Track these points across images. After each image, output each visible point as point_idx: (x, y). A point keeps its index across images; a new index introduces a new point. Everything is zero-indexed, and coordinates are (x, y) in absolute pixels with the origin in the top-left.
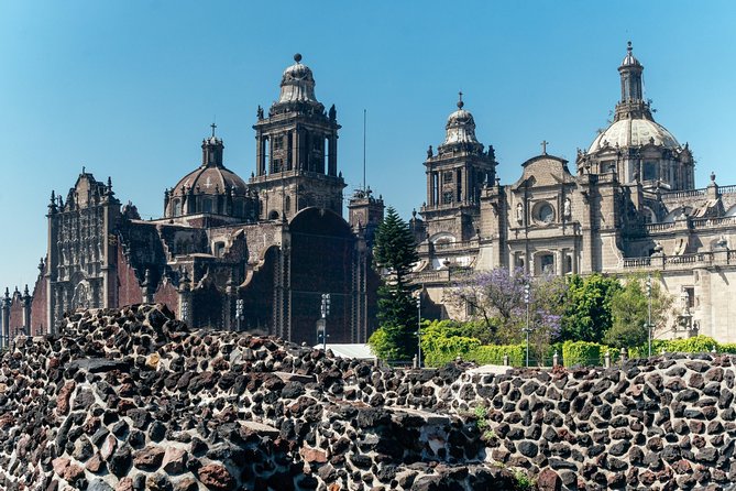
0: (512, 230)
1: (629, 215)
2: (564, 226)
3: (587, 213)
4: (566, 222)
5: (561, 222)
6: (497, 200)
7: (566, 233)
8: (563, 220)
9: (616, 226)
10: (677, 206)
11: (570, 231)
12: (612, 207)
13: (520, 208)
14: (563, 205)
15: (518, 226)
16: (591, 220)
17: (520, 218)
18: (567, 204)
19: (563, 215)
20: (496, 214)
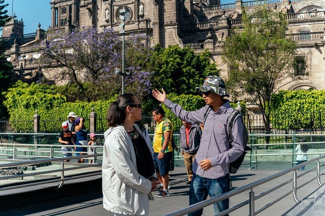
0: (101, 26)
1: (184, 17)
2: (139, 22)
3: (157, 12)
4: (140, 19)
5: (137, 20)
6: (90, 6)
7: (140, 27)
8: (138, 18)
9: (177, 21)
10: (214, 15)
11: (143, 25)
12: (175, 8)
13: (107, 11)
14: (138, 7)
15: (106, 24)
16: (159, 17)
17: (107, 18)
18: (141, 7)
19: (138, 15)
20: (90, 16)
